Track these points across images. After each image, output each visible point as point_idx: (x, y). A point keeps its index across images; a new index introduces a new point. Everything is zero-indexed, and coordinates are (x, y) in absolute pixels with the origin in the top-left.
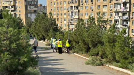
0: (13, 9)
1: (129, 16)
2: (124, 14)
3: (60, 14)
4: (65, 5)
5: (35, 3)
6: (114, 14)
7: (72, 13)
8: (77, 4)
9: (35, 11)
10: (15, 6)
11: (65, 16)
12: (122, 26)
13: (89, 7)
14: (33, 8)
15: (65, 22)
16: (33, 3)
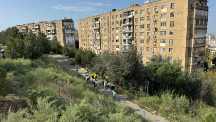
0: (54, 32)
1: (133, 36)
2: (130, 34)
3: (87, 36)
4: (91, 28)
5: (72, 27)
6: (123, 34)
7: (96, 35)
8: (98, 28)
9: (72, 34)
10: (55, 30)
11: (91, 38)
12: (129, 45)
13: (107, 30)
14: (70, 31)
15: (91, 42)
16: (69, 27)
